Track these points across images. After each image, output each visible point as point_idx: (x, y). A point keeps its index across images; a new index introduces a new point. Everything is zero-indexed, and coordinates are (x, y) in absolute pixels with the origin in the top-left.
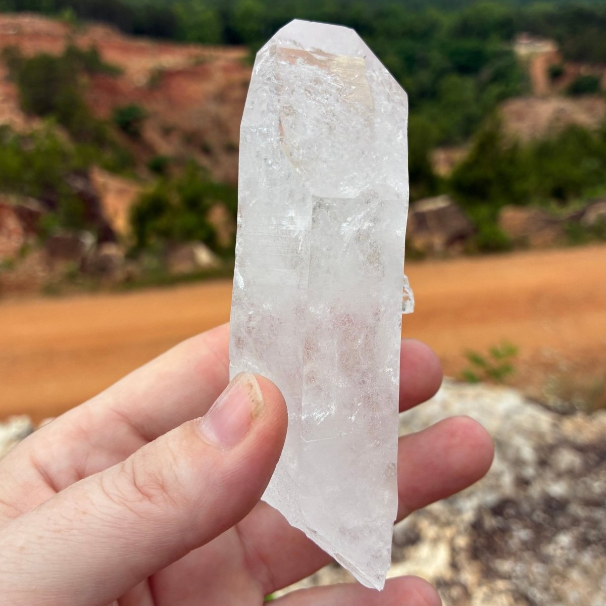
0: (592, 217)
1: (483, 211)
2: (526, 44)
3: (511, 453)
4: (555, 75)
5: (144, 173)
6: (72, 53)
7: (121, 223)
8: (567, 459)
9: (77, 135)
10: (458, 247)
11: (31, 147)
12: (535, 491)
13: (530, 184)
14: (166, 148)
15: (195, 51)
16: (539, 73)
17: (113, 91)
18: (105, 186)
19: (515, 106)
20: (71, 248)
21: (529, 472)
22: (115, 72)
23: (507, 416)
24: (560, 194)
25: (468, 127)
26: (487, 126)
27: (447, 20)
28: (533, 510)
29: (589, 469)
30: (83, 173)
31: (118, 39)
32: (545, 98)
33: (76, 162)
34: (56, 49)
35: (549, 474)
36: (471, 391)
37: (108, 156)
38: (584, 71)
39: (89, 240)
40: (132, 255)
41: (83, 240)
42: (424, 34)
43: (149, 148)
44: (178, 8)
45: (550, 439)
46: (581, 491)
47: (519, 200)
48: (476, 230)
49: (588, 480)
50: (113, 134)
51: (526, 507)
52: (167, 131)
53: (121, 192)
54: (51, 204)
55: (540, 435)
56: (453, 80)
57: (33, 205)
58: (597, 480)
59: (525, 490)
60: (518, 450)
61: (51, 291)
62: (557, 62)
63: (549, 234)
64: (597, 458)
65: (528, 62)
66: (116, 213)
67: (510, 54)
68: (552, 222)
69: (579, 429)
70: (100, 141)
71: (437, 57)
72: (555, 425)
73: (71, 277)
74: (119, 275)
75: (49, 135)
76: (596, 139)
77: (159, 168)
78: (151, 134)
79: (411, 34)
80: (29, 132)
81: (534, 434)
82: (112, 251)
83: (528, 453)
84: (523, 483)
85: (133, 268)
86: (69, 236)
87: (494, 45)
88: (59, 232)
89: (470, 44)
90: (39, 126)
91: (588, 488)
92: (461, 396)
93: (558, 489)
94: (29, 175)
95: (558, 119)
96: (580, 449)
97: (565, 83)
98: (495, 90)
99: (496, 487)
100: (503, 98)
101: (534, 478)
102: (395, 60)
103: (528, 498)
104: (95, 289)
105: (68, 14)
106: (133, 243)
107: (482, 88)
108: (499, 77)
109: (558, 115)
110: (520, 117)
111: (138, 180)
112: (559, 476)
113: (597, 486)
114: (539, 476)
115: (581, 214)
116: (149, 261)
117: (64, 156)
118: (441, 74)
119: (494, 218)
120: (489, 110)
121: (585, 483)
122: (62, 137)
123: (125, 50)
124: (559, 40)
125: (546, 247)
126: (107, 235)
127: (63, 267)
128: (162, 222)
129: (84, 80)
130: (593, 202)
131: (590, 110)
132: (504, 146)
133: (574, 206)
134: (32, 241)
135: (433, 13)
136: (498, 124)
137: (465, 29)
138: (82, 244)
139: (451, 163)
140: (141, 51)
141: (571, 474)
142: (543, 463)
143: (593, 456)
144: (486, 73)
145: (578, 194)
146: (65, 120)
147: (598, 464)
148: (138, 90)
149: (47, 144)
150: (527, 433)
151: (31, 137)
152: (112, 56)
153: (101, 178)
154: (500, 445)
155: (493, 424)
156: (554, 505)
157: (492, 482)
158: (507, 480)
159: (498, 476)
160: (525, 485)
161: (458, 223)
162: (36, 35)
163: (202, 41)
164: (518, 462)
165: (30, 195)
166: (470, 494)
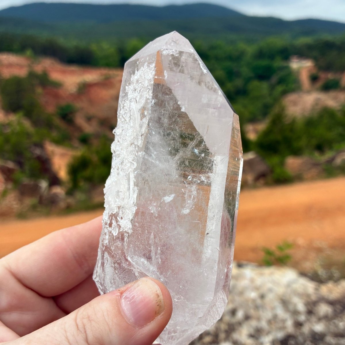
0: (339, 161)
1: (275, 160)
2: (296, 62)
3: (291, 307)
4: (314, 79)
5: (76, 143)
6: (32, 75)
7: (63, 174)
8: (324, 309)
9: (36, 123)
10: (262, 181)
11: (8, 131)
12: (306, 329)
13: (303, 142)
14: (89, 128)
15: (105, 71)
16: (305, 78)
17: (56, 96)
18: (53, 152)
19: (292, 97)
20: (34, 190)
21: (302, 318)
22: (58, 85)
23: (288, 285)
24: (320, 148)
25: (266, 110)
26: (276, 110)
27: (250, 50)
28: (305, 341)
29: (336, 315)
30: (40, 145)
31: (59, 66)
32: (309, 92)
33: (35, 139)
34: (22, 73)
35: (314, 319)
36: (267, 271)
37: (55, 134)
38: (330, 76)
39: (44, 184)
40: (70, 193)
41: (40, 185)
42: (237, 58)
43: (79, 129)
44: (94, 47)
45: (314, 298)
46: (332, 328)
47: (296, 152)
48: (272, 171)
49: (336, 321)
50: (57, 121)
51: (301, 339)
52: (89, 119)
53: (63, 155)
54: (20, 164)
55: (308, 296)
56: (256, 83)
57: (10, 165)
58: (342, 321)
59: (300, 329)
60: (295, 305)
61: (22, 216)
62: (315, 71)
63: (314, 171)
64: (341, 308)
65: (298, 72)
66: (60, 168)
67: (288, 68)
68: (316, 165)
69: (330, 291)
70: (49, 125)
71: (245, 71)
72: (316, 289)
73: (34, 208)
74: (62, 205)
75: (19, 123)
76: (339, 115)
77: (85, 140)
78: (80, 120)
79: (230, 58)
80: (7, 121)
81: (304, 295)
82: (58, 190)
83: (301, 307)
84: (298, 325)
85: (70, 200)
86: (32, 183)
87: (278, 63)
88: (26, 180)
89: (264, 63)
90: (13, 118)
91: (337, 326)
92: (262, 274)
93: (319, 328)
94: (7, 147)
95: (317, 104)
96: (331, 303)
97: (319, 84)
98: (280, 89)
99: (283, 328)
100: (285, 93)
101: (305, 322)
102: (221, 73)
103: (302, 334)
104: (48, 214)
105: (29, 52)
106: (70, 185)
107: (272, 88)
108: (281, 81)
109: (317, 102)
110: (295, 103)
111: (73, 148)
112: (320, 319)
113: (341, 325)
114: (308, 320)
115: (333, 159)
116: (80, 196)
117: (28, 135)
118: (248, 80)
119: (282, 164)
120: (277, 100)
121: (334, 323)
122: (27, 124)
123: (64, 72)
124: (315, 59)
125: (314, 179)
126: (55, 181)
127: (29, 201)
128: (87, 173)
129: (39, 90)
130: (339, 152)
131: (335, 98)
132: (287, 121)
133: (329, 155)
134: (10, 186)
135: (242, 46)
136: (283, 109)
137: (260, 55)
138: (40, 188)
139: (256, 131)
140: (72, 73)
141: (326, 318)
142: (310, 313)
143: (338, 307)
144: (274, 79)
145: (331, 148)
146: (29, 114)
147: (342, 312)
148: (72, 95)
149: (18, 128)
150: (300, 295)
151: (9, 125)
152: (56, 76)
153: (50, 147)
154: (285, 303)
155: (280, 290)
156: (317, 337)
157: (281, 325)
158: (289, 324)
159: (284, 321)
160: (300, 326)
161: (261, 167)
162: (10, 65)
163: (108, 65)
164: (295, 313)
165: (9, 159)
166: (268, 333)
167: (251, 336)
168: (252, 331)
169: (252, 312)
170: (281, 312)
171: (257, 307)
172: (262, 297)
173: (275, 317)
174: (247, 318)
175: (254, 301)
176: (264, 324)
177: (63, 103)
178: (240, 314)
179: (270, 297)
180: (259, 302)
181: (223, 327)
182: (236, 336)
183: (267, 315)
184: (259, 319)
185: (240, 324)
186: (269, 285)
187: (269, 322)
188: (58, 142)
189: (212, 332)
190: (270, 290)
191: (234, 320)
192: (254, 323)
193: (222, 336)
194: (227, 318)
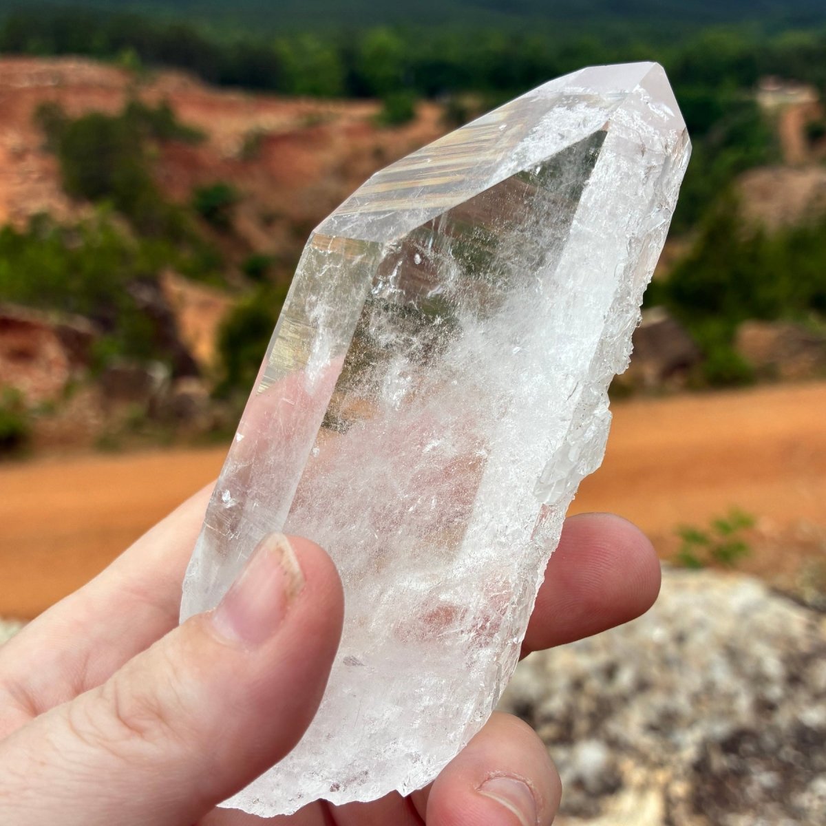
1: (713, 328)
2: (773, 92)
3: (749, 666)
4: (814, 135)
5: (237, 279)
6: (135, 112)
7: (205, 350)
9: (142, 227)
10: (678, 380)
11: (78, 244)
12: (783, 719)
13: (780, 289)
14: (267, 243)
15: (308, 106)
16: (792, 131)
17: (192, 164)
18: (181, 297)
19: (758, 179)
20: (136, 385)
21: (775, 692)
22: (195, 137)
23: (744, 614)
24: (822, 304)
25: (692, 210)
26: (718, 208)
28: (780, 746)
30: (152, 281)
31: (198, 91)
32: (801, 167)
33: (141, 265)
34: (112, 106)
35: (803, 695)
36: (693, 580)
37: (186, 255)
39: (160, 373)
41: (152, 374)
43: (244, 244)
44: (283, 47)
45: (804, 646)
47: (764, 313)
48: (704, 355)
50: (194, 225)
51: (769, 741)
52: (268, 221)
53: (204, 306)
54: (106, 324)
55: (791, 641)
57: (82, 325)
59: (769, 717)
60: (759, 662)
61: (107, 445)
62: (817, 116)
63: (806, 360)
65: (777, 117)
66: (198, 335)
67: (752, 106)
68: (812, 343)
70: (174, 234)
72: (811, 627)
73: (135, 426)
74: (202, 422)
75: (104, 227)
77: (257, 272)
78: (246, 223)
80: (75, 222)
81: (782, 640)
82: (192, 388)
83: (773, 665)
84: (765, 707)
85: (221, 412)
86: (133, 368)
87: (728, 93)
88: (118, 362)
90: (89, 214)
92: (679, 587)
93: (815, 716)
94: (75, 284)
95: (819, 197)
98: (730, 157)
99: (729, 714)
100: (741, 168)
101: (782, 701)
103: (774, 729)
104: (169, 443)
105: (128, 57)
106: (221, 377)
107: (712, 154)
108: (735, 139)
109: (820, 192)
110: (765, 195)
111: (229, 289)
112: (817, 697)
114: (789, 697)
117: (123, 256)
119: (729, 338)
120: (721, 185)
122: (121, 229)
123: (210, 106)
124: (819, 86)
125: (804, 377)
126: (185, 366)
127: (125, 411)
129: (152, 149)
132: (743, 236)
134: (80, 375)
136: (734, 206)
137: (686, 72)
138: (151, 379)
139: (667, 261)
140: (230, 108)
142: (794, 680)
144: (717, 133)
148: (227, 162)
149: (100, 239)
150: (772, 639)
151: (79, 230)
152: (191, 115)
153: (176, 287)
154: (733, 654)
155: (724, 626)
156: (809, 738)
157: (723, 706)
158: (744, 703)
159: (731, 697)
160: (768, 711)
161: (679, 346)
162: (84, 87)
163: (316, 93)
164: (759, 679)
165: (78, 311)
166: (692, 724)
167: (652, 728)
168: (653, 717)
169: (654, 672)
170: (723, 676)
171: (666, 663)
172: (680, 639)
173: (709, 688)
174: (643, 686)
175: (659, 647)
176: (682, 702)
177: (208, 181)
178: (626, 678)
179: (699, 639)
180: (672, 650)
181: (585, 704)
182: (614, 727)
183: (691, 681)
184: (670, 690)
185: (624, 699)
186: (697, 613)
187: (696, 699)
188: (195, 274)
189: (558, 716)
190: (700, 624)
191: (611, 691)
192: (658, 700)
193: (582, 725)
194: (595, 685)
